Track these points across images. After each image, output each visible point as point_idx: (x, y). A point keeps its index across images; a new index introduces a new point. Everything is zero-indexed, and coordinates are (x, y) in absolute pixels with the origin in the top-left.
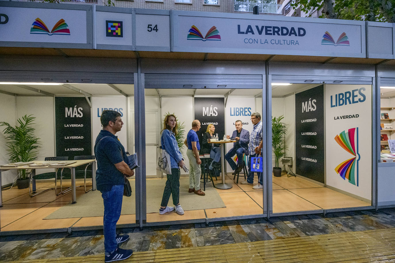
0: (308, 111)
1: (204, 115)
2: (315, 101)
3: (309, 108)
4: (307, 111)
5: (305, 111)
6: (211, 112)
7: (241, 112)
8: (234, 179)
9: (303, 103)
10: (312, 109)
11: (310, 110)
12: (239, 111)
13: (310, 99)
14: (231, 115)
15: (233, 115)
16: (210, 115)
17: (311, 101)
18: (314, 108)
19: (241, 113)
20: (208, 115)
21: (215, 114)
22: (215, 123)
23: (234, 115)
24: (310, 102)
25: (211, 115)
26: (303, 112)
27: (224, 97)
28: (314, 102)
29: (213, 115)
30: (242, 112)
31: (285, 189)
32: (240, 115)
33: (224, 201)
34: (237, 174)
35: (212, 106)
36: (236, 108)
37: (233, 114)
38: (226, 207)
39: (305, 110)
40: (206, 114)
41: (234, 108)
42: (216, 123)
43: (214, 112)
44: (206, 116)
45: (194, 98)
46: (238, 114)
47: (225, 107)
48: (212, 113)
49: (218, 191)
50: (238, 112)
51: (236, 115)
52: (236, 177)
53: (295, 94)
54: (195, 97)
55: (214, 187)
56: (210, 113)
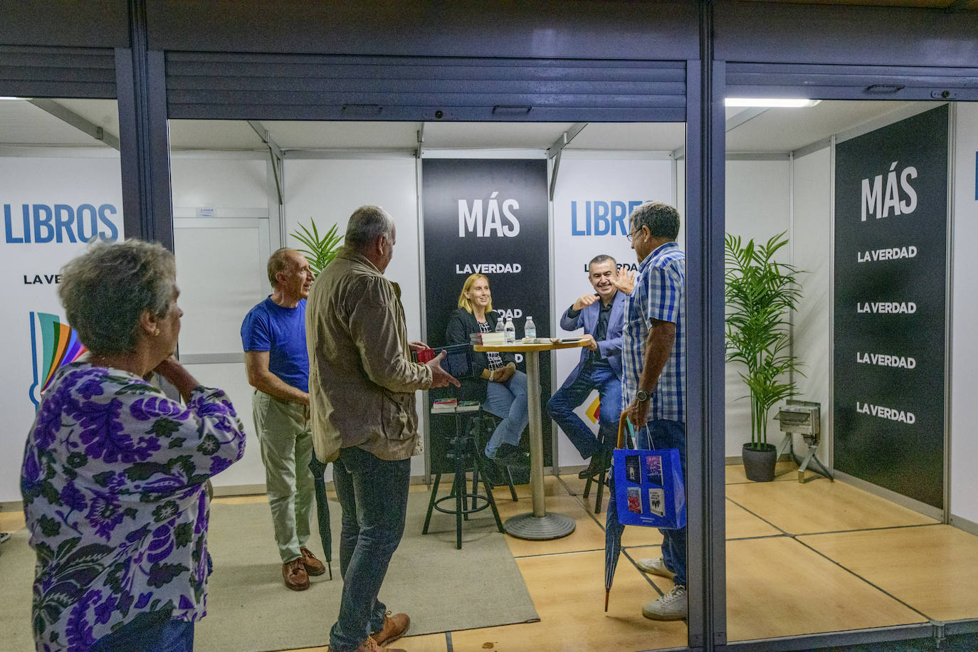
0: (886, 215)
1: (462, 234)
2: (914, 175)
3: (888, 203)
4: (879, 216)
5: (871, 217)
6: (493, 221)
7: (614, 218)
8: (586, 495)
9: (865, 183)
10: (902, 208)
11: (892, 209)
12: (609, 217)
13: (894, 165)
14: (575, 232)
15: (582, 233)
16: (487, 234)
17: (898, 172)
18: (908, 204)
19: (617, 222)
20: (480, 234)
21: (511, 229)
22: (508, 265)
23: (589, 233)
24: (892, 177)
25: (494, 231)
26: (864, 218)
27: (544, 157)
28: (909, 176)
29: (502, 231)
30: (621, 219)
31: (785, 535)
32: (614, 233)
33: (534, 591)
34: (597, 478)
35: (495, 194)
36: (597, 204)
37: (581, 226)
38: (538, 620)
39: (871, 212)
40: (471, 229)
41: (588, 204)
42: (515, 265)
43: (505, 222)
44: (471, 235)
45: (420, 161)
46: (602, 227)
47: (551, 199)
48: (498, 225)
49: (516, 549)
50: (603, 218)
51: (598, 233)
52: (594, 487)
53: (834, 143)
54: (423, 156)
55: (502, 530)
56: (489, 226)
